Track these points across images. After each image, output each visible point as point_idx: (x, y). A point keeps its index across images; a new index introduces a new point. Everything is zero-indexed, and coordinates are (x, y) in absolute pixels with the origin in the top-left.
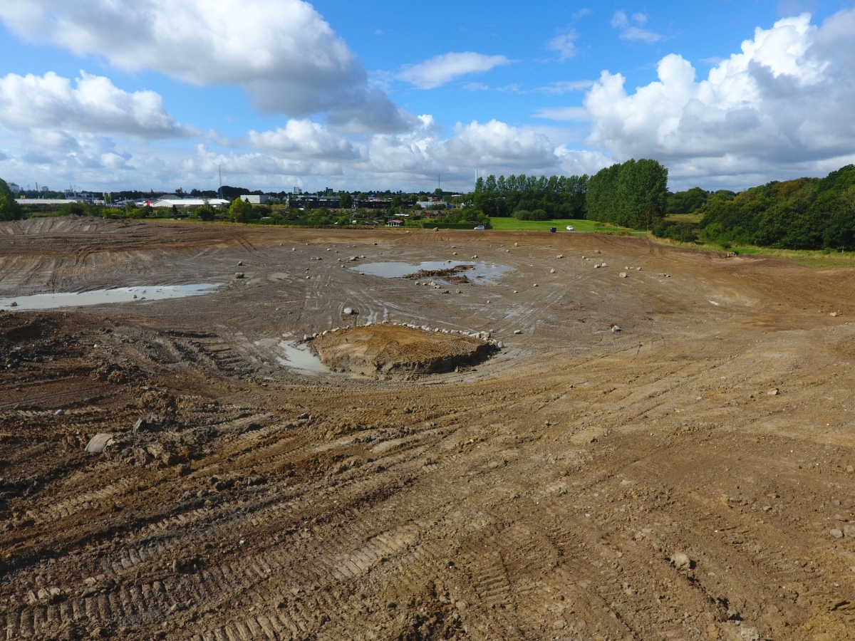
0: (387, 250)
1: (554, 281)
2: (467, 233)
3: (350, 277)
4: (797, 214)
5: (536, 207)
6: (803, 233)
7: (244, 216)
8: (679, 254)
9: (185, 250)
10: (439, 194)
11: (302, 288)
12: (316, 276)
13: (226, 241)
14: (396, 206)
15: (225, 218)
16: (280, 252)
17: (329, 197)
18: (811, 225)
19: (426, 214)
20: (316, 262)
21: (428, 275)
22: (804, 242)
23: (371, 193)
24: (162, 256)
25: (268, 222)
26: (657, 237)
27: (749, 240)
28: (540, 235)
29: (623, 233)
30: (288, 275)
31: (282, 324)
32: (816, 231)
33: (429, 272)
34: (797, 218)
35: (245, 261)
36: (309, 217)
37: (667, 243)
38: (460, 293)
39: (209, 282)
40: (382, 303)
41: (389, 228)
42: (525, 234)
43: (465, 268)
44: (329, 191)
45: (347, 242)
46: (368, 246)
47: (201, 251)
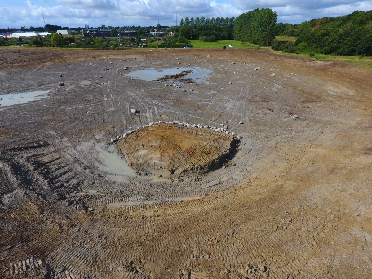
0: (142, 62)
1: (238, 79)
2: (182, 50)
3: (126, 82)
4: (345, 37)
5: (210, 35)
6: (347, 47)
7: (60, 43)
8: (289, 60)
9: (26, 68)
10: (159, 28)
11: (100, 91)
12: (107, 82)
13: (51, 60)
14: (140, 35)
15: (49, 44)
16: (83, 66)
17: (104, 30)
18: (351, 43)
19: (157, 39)
20: (105, 72)
21: (170, 78)
22: (347, 52)
23: (125, 27)
24: (12, 72)
25: (73, 47)
26: (275, 50)
27: (321, 51)
28: (218, 50)
29: (258, 48)
30: (91, 82)
31: (94, 126)
32: (353, 46)
33: (170, 76)
34: (346, 39)
35: (64, 73)
36: (96, 42)
37: (280, 53)
38: (192, 91)
39: (43, 89)
40: (151, 102)
41: (141, 48)
42: (211, 50)
43: (187, 72)
44: (103, 27)
45: (120, 57)
46: (131, 59)
47: (36, 67)
